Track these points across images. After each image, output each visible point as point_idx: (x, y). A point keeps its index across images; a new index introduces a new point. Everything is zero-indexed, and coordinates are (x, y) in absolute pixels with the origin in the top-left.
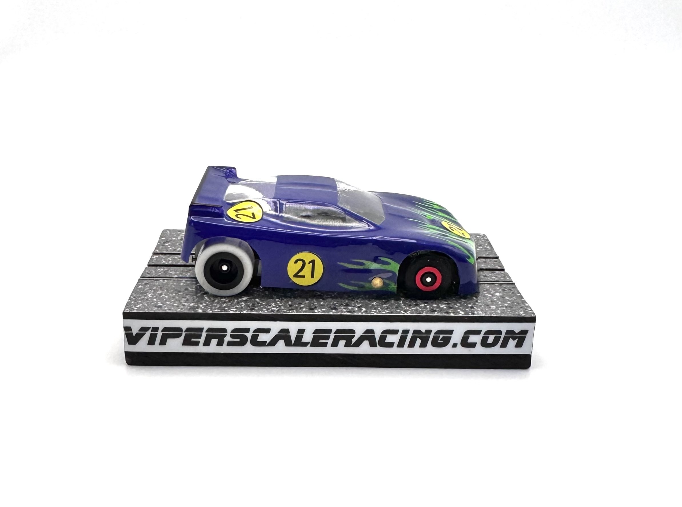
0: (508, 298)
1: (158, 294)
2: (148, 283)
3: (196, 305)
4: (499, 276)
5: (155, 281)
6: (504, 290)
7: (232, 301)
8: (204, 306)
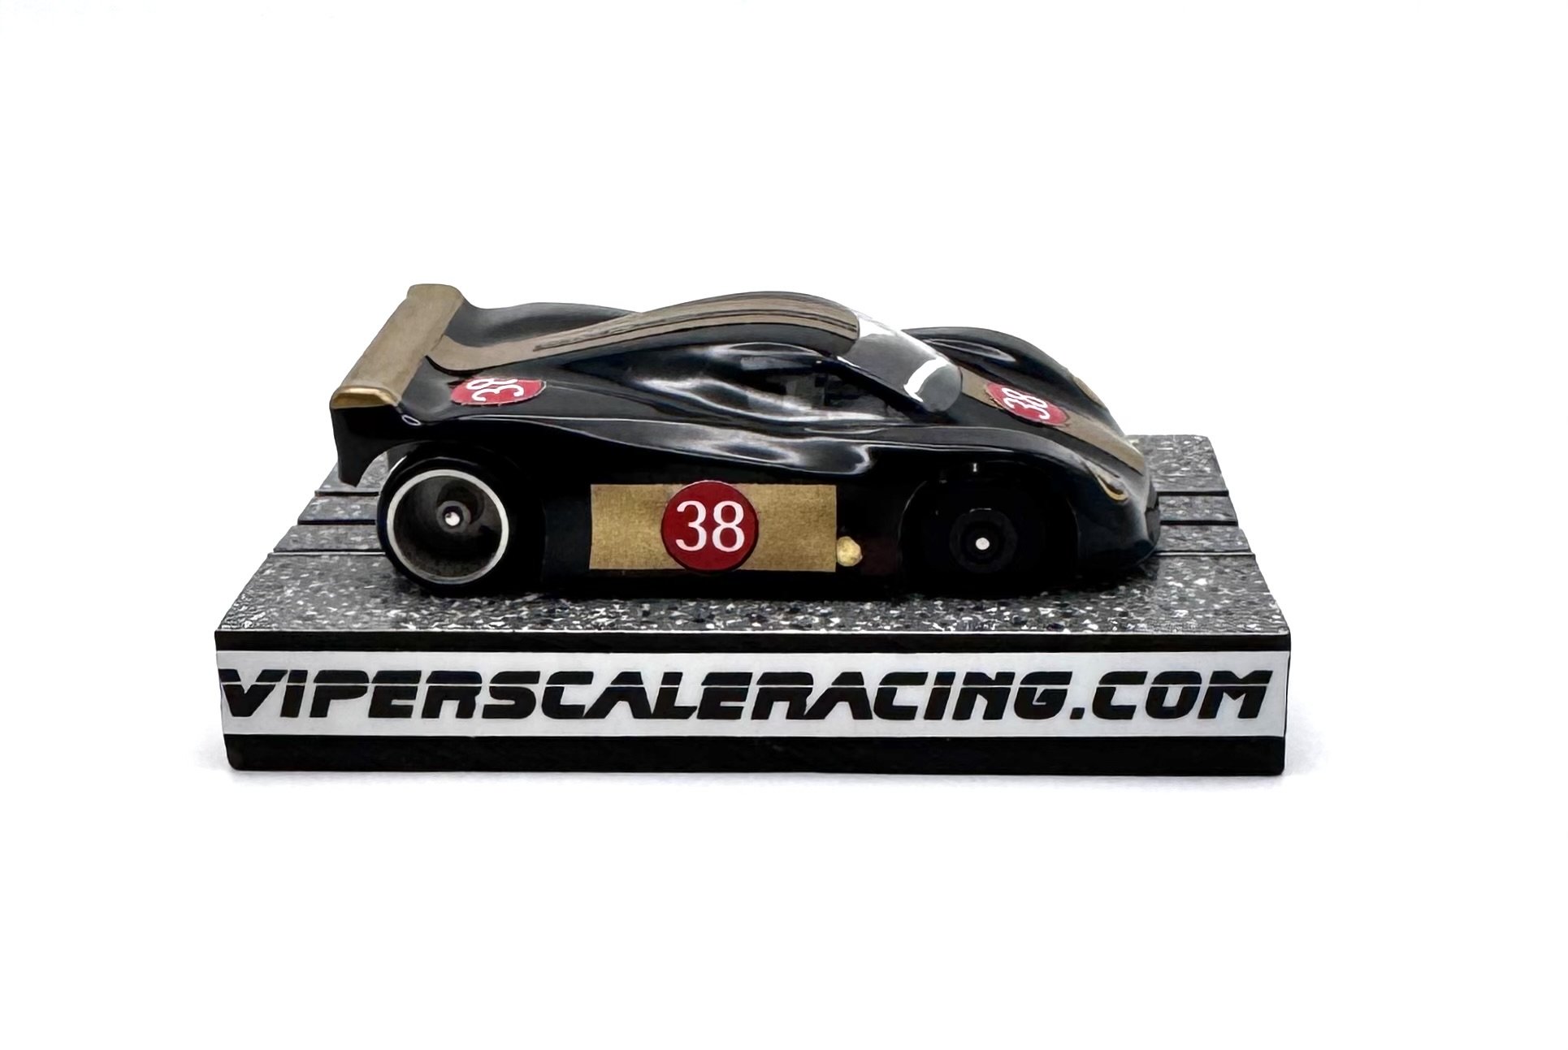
0: (1226, 591)
1: (310, 589)
2: (289, 564)
3: (404, 615)
4: (1218, 539)
5: (308, 558)
6: (1222, 573)
7: (496, 604)
8: (424, 617)
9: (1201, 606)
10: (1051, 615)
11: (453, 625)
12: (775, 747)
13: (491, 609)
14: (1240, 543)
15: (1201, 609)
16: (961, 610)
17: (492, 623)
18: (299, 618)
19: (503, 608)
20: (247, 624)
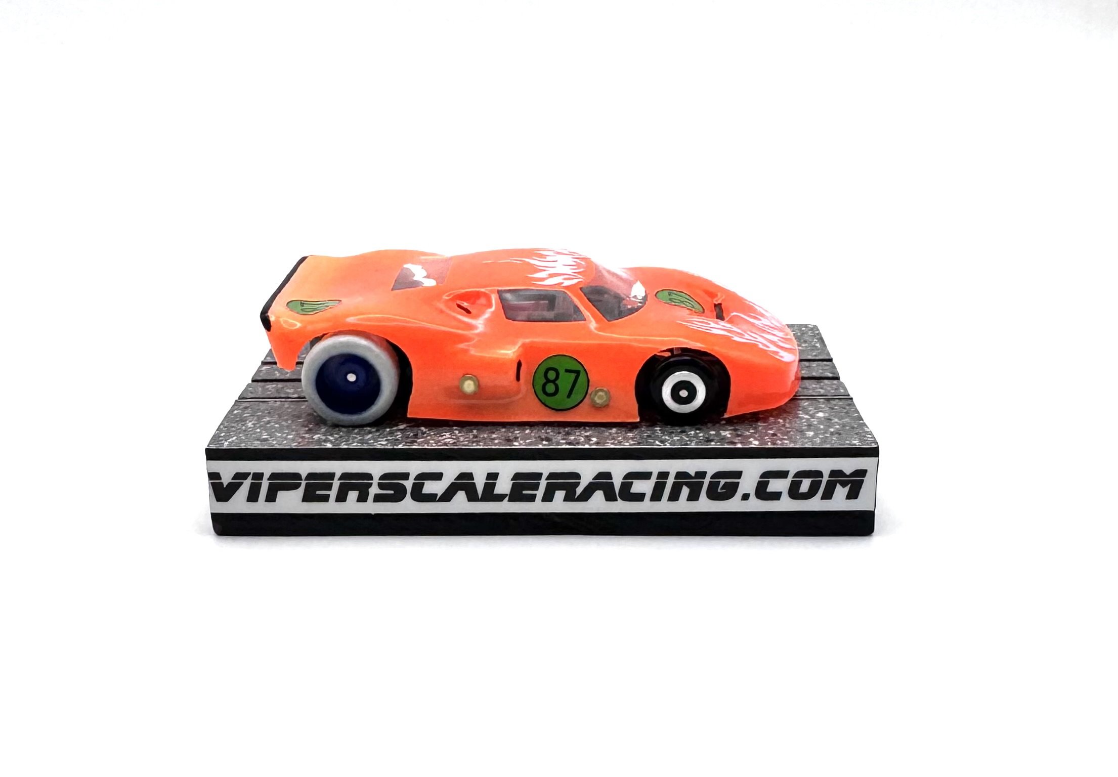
0: (836, 420)
1: (264, 422)
2: (249, 407)
3: (324, 438)
4: (829, 389)
5: (261, 404)
6: (833, 409)
7: (381, 431)
8: (336, 439)
9: (822, 429)
10: (729, 436)
11: (355, 444)
12: (557, 519)
13: (378, 434)
14: (842, 391)
15: (822, 431)
16: (673, 432)
17: (379, 443)
18: (258, 440)
19: (385, 433)
20: (226, 443)
